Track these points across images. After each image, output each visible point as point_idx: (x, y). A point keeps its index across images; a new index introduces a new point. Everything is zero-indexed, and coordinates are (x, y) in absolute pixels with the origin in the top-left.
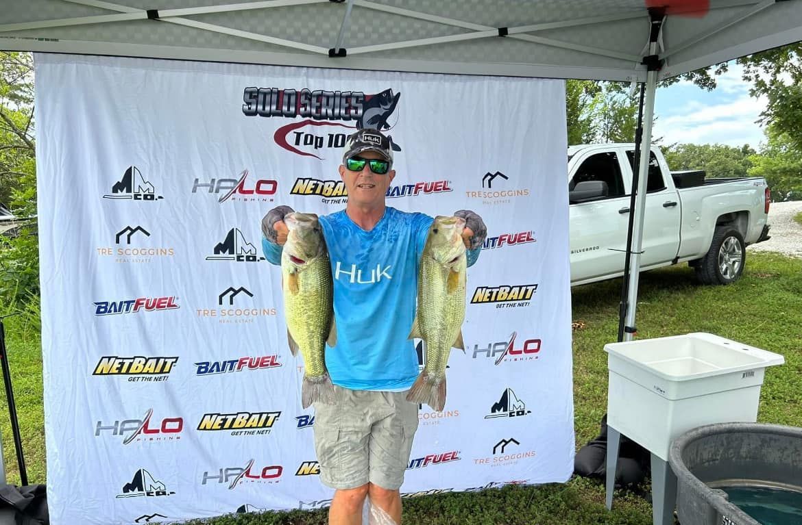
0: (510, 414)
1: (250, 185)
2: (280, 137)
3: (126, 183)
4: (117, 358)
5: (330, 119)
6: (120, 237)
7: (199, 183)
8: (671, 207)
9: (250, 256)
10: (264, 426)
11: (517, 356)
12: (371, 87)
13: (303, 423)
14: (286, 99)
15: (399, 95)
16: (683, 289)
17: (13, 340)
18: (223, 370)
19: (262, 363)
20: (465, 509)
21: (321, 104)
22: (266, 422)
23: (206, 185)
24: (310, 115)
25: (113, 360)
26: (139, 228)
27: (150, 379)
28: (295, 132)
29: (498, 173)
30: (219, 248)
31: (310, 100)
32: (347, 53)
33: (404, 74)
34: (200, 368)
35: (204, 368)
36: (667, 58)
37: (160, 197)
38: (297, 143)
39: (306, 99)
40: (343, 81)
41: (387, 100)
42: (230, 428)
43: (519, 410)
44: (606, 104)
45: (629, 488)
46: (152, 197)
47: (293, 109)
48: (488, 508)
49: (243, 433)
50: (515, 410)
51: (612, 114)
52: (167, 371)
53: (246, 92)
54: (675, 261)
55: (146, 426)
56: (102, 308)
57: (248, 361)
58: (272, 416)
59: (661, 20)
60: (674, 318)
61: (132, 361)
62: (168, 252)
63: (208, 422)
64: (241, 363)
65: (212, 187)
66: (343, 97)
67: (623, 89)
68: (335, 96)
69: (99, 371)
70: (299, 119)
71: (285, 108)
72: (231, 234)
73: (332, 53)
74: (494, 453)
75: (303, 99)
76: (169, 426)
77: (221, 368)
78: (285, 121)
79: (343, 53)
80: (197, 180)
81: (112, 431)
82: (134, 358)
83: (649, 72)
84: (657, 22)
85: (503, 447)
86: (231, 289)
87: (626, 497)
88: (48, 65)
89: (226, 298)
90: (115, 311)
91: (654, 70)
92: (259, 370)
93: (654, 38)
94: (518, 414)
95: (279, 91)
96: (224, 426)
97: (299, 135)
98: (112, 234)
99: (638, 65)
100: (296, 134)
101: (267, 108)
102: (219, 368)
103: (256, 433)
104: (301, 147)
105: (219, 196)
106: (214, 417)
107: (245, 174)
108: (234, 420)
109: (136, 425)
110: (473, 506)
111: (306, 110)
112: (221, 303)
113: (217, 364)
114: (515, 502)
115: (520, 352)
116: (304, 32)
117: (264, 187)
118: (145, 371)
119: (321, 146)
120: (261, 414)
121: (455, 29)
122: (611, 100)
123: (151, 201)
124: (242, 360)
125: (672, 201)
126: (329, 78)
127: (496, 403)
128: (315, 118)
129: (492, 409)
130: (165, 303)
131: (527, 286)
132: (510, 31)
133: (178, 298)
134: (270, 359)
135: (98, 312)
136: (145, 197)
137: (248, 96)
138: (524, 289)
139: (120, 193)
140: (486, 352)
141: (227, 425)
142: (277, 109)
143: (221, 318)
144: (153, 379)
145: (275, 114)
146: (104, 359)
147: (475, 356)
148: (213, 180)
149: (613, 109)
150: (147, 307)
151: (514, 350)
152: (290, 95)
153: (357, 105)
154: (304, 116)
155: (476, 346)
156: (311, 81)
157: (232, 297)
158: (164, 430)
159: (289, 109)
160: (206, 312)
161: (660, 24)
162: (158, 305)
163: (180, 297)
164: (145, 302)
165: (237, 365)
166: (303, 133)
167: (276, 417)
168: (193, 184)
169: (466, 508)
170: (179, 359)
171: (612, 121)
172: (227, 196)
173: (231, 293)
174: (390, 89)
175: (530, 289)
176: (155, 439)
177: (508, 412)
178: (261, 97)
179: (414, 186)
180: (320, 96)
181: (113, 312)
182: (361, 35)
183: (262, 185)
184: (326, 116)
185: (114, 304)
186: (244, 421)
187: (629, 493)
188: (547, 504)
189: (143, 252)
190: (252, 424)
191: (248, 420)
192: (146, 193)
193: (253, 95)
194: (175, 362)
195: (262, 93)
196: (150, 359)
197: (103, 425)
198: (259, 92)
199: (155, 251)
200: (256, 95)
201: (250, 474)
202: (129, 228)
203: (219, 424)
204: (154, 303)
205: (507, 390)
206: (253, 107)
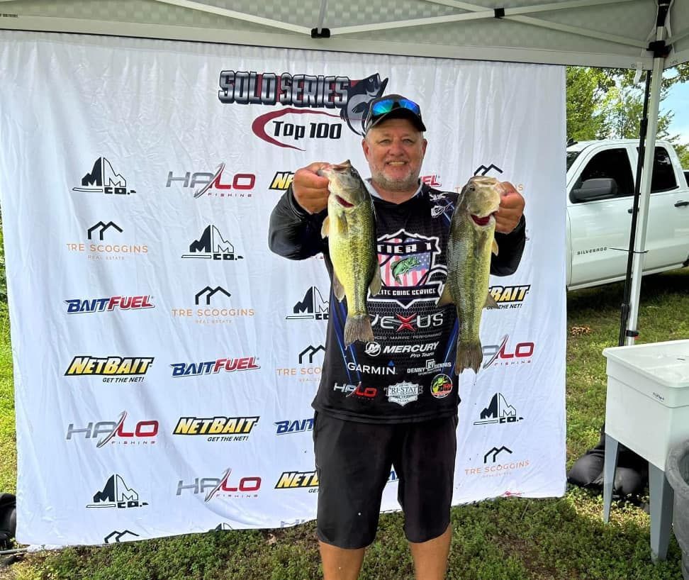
0: (501, 420)
1: (227, 179)
2: (258, 127)
3: (95, 176)
4: (91, 358)
5: (313, 107)
6: (92, 232)
7: (173, 176)
8: (683, 206)
9: (227, 255)
10: (242, 432)
11: (510, 360)
12: (356, 71)
13: (283, 429)
14: (265, 84)
15: (386, 80)
18: (199, 372)
19: (239, 365)
20: (455, 521)
21: (303, 90)
22: (243, 427)
23: (181, 179)
24: (290, 102)
25: (86, 360)
26: (111, 224)
27: (125, 380)
28: (274, 122)
29: (492, 166)
30: (195, 246)
31: (291, 85)
32: (331, 34)
33: (392, 58)
34: (176, 369)
35: (180, 370)
36: (674, 44)
37: (132, 192)
38: (277, 134)
39: (286, 85)
40: (326, 65)
41: (374, 86)
42: (207, 433)
43: (510, 416)
45: (627, 499)
46: (124, 191)
47: (272, 96)
48: (479, 520)
49: (220, 439)
50: (506, 416)
52: (143, 371)
53: (222, 76)
54: (686, 264)
55: (120, 429)
56: (75, 306)
57: (225, 363)
58: (250, 421)
59: (669, 3)
61: (105, 361)
62: (141, 249)
63: (184, 425)
64: (218, 364)
65: (187, 181)
66: (327, 82)
68: (318, 81)
69: (71, 371)
70: (279, 107)
71: (264, 95)
72: (207, 231)
73: (315, 34)
74: (485, 462)
76: (144, 429)
77: (197, 370)
78: (265, 109)
79: (326, 33)
80: (171, 173)
81: (86, 434)
82: (108, 359)
83: (656, 59)
84: (664, 5)
85: (494, 456)
86: (208, 288)
87: (624, 508)
89: (203, 298)
90: (88, 309)
91: (660, 57)
92: (236, 372)
93: (661, 22)
94: (509, 420)
95: (257, 76)
96: (200, 431)
97: (278, 124)
98: (84, 231)
99: (644, 51)
100: (275, 124)
101: (245, 95)
102: (195, 369)
103: (233, 439)
105: (194, 190)
106: (190, 420)
107: (222, 167)
108: (210, 425)
109: (110, 427)
110: (465, 517)
111: (286, 97)
112: (197, 303)
113: (193, 365)
114: (509, 513)
115: (511, 356)
116: (285, 10)
117: (241, 182)
118: (119, 372)
119: (302, 136)
120: (239, 419)
121: (448, 9)
123: (124, 195)
124: (219, 362)
125: (684, 201)
126: (312, 60)
127: (486, 409)
128: (295, 105)
129: (481, 415)
130: (140, 302)
131: (519, 287)
132: (507, 12)
133: (152, 298)
134: (248, 361)
135: (70, 310)
136: (117, 191)
137: (224, 80)
138: (516, 289)
139: (90, 186)
141: (203, 430)
142: (255, 95)
143: (197, 319)
144: (128, 380)
145: (253, 102)
146: (77, 359)
148: (188, 174)
150: (122, 306)
151: (505, 353)
152: (269, 80)
153: (342, 91)
154: (284, 103)
156: (293, 64)
157: (208, 297)
158: (139, 434)
159: (268, 96)
160: (182, 312)
161: (667, 7)
162: (133, 303)
163: (154, 296)
164: (120, 301)
165: (213, 367)
166: (282, 122)
167: (254, 422)
168: (167, 178)
169: (457, 519)
170: (155, 360)
172: (203, 191)
173: (208, 292)
174: (378, 74)
175: (523, 289)
176: (129, 442)
177: (498, 418)
178: (238, 82)
180: (301, 82)
181: (85, 311)
182: (346, 15)
183: (239, 179)
184: (309, 104)
185: (86, 302)
186: (221, 427)
187: (628, 504)
188: (541, 516)
189: (117, 249)
190: (229, 429)
191: (225, 425)
192: (118, 186)
193: (230, 79)
194: (151, 363)
195: (239, 77)
196: (126, 360)
197: (75, 428)
198: (235, 75)
199: (129, 249)
200: (233, 79)
201: (227, 487)
202: (101, 223)
203: (196, 429)
204: (129, 302)
205: (496, 395)
206: (230, 94)
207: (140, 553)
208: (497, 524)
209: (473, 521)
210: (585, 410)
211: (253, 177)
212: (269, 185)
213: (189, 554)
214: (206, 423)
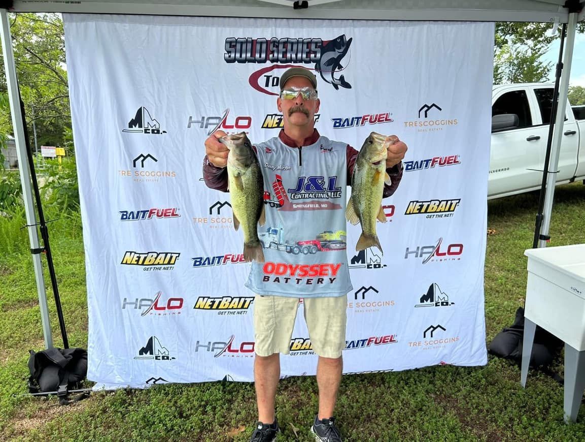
0: (436, 304)
1: (231, 121)
2: (253, 80)
3: (137, 121)
4: (135, 253)
5: (294, 63)
6: (136, 162)
7: (193, 120)
8: (571, 135)
10: (242, 307)
11: (443, 258)
12: (327, 34)
14: (258, 47)
15: (351, 39)
16: (578, 202)
17: (65, 238)
18: (212, 263)
19: (241, 259)
21: (286, 50)
22: (244, 305)
23: (198, 122)
24: (277, 60)
25: (133, 254)
26: (149, 155)
27: (160, 268)
28: (265, 76)
29: (434, 105)
31: (277, 47)
32: (309, 5)
33: (355, 22)
34: (196, 262)
35: (198, 262)
37: (164, 132)
38: (267, 85)
39: (274, 47)
40: (304, 29)
41: (341, 45)
42: (217, 308)
43: (443, 301)
44: (511, 54)
45: (540, 369)
46: (158, 132)
48: (420, 381)
49: (226, 313)
50: (440, 301)
51: (516, 62)
52: (173, 263)
53: (226, 42)
54: (572, 180)
55: (156, 305)
56: (125, 216)
57: (231, 257)
58: (248, 300)
60: (571, 227)
61: (145, 255)
62: (171, 174)
63: (201, 303)
64: (226, 258)
65: (203, 123)
66: (305, 43)
67: (526, 41)
68: (298, 42)
69: (124, 262)
70: (268, 64)
71: (257, 56)
73: (296, 6)
74: (425, 337)
75: (271, 46)
76: (173, 304)
77: (211, 262)
78: (258, 67)
79: (305, 5)
80: (191, 118)
81: (134, 305)
82: (148, 254)
83: (571, 14)
85: (432, 332)
86: (218, 203)
88: (74, 24)
89: (215, 210)
90: (133, 218)
91: (575, 12)
92: (239, 264)
94: (443, 305)
95: (253, 40)
96: (212, 306)
97: (268, 78)
98: (131, 161)
99: (561, 8)
100: (266, 78)
101: (244, 56)
102: (210, 262)
103: (236, 313)
104: (270, 89)
105: (208, 130)
106: (206, 299)
107: (227, 112)
108: (220, 302)
109: (149, 303)
111: (273, 56)
112: (211, 213)
113: (208, 258)
115: (444, 254)
117: (241, 123)
118: (156, 262)
120: (240, 298)
122: (515, 51)
123: (157, 135)
124: (226, 256)
125: (572, 130)
126: (293, 27)
127: (424, 295)
128: (282, 62)
129: (421, 299)
130: (170, 213)
131: (452, 200)
133: (179, 209)
135: (122, 218)
136: (153, 131)
137: (228, 45)
138: (449, 202)
139: (134, 128)
140: (415, 254)
141: (215, 306)
142: (251, 56)
143: (211, 224)
144: (162, 269)
145: (250, 61)
146: (128, 253)
147: (406, 257)
148: (203, 118)
149: (517, 58)
150: (158, 216)
151: (440, 252)
152: (261, 43)
153: (317, 49)
154: (272, 61)
155: (408, 249)
156: (279, 30)
157: (219, 209)
158: (169, 307)
159: (260, 56)
160: (200, 220)
162: (164, 214)
163: (181, 208)
164: (156, 212)
165: (222, 260)
166: (271, 76)
167: (251, 301)
168: (188, 121)
169: (402, 380)
170: (181, 255)
171: (516, 68)
172: (214, 131)
173: (219, 205)
174: (344, 35)
175: (455, 203)
176: (162, 314)
177: (434, 303)
178: (238, 46)
179: (361, 118)
180: (285, 43)
183: (240, 120)
184: (291, 60)
185: (133, 212)
186: (227, 304)
187: (540, 373)
188: (470, 380)
189: (153, 174)
190: (233, 305)
191: (230, 303)
192: (154, 128)
193: (232, 44)
194: (178, 256)
195: (239, 42)
196: (161, 254)
197: (128, 301)
198: (236, 41)
199: (162, 173)
200: (235, 44)
201: (231, 349)
202: (142, 155)
203: (210, 305)
204: (162, 213)
205: (433, 284)
206: (233, 55)
207: (170, 396)
208: (435, 385)
209: (415, 382)
210: (497, 295)
211: (249, 119)
212: (262, 125)
213: (205, 399)
214: (217, 301)
